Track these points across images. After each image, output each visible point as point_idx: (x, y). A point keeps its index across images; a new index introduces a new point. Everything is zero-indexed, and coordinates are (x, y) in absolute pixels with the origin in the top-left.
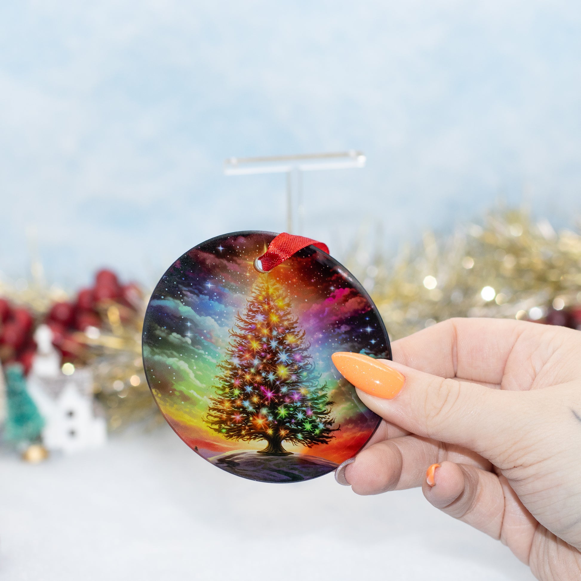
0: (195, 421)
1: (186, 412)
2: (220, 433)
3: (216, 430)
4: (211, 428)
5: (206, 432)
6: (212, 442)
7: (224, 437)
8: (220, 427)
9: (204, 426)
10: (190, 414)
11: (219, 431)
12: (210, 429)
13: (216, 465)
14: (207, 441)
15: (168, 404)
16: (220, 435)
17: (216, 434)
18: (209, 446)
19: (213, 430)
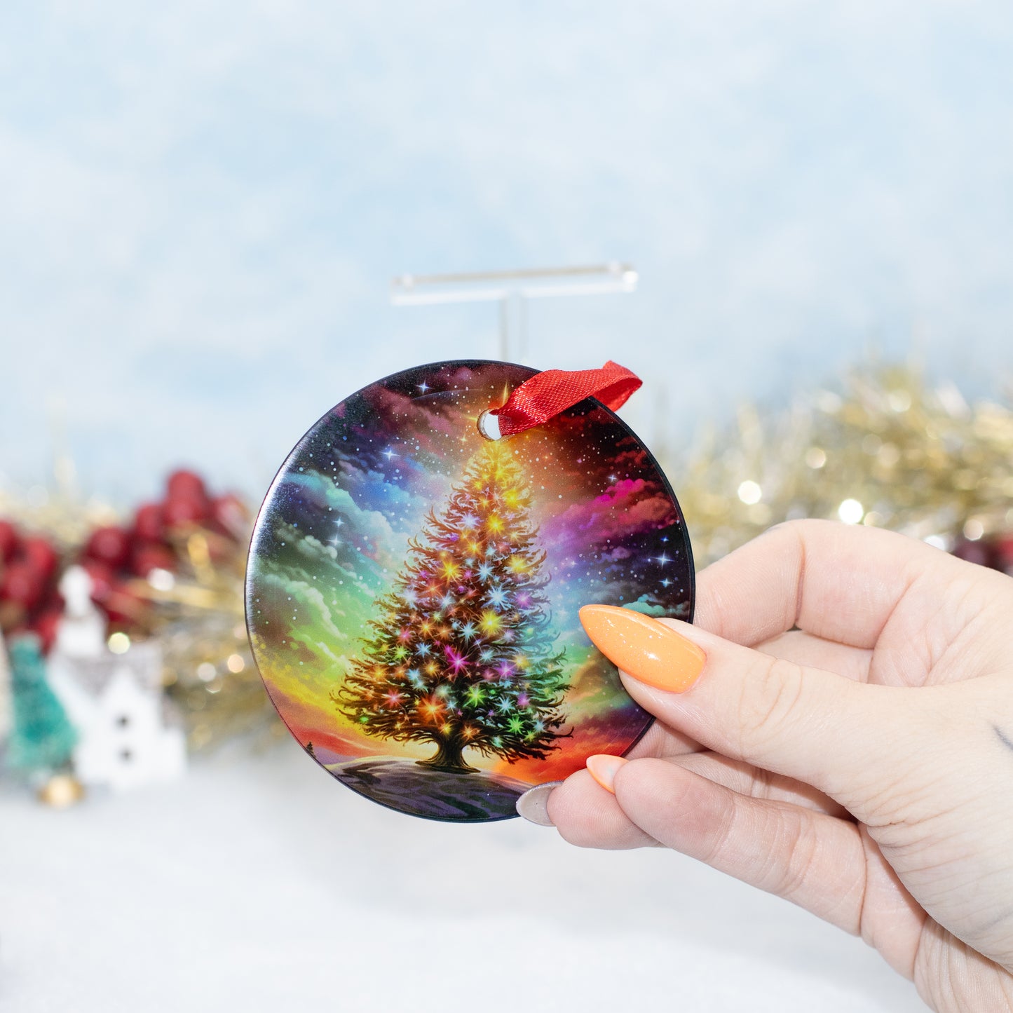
0: (317, 697)
1: (303, 681)
2: (356, 724)
3: (350, 717)
4: (342, 713)
5: (333, 718)
6: (339, 738)
7: (362, 730)
8: (359, 713)
9: (331, 708)
10: (311, 685)
11: (355, 719)
12: (340, 714)
13: (339, 777)
14: (332, 734)
15: (274, 663)
16: (357, 726)
17: (349, 724)
18: (333, 743)
19: (346, 716)
